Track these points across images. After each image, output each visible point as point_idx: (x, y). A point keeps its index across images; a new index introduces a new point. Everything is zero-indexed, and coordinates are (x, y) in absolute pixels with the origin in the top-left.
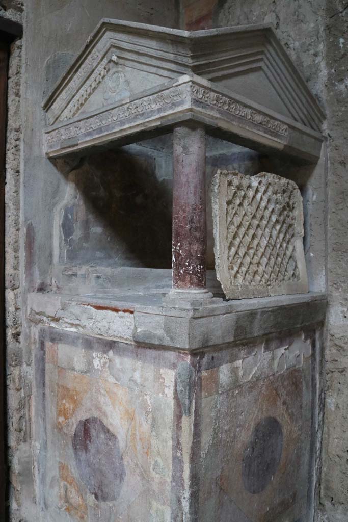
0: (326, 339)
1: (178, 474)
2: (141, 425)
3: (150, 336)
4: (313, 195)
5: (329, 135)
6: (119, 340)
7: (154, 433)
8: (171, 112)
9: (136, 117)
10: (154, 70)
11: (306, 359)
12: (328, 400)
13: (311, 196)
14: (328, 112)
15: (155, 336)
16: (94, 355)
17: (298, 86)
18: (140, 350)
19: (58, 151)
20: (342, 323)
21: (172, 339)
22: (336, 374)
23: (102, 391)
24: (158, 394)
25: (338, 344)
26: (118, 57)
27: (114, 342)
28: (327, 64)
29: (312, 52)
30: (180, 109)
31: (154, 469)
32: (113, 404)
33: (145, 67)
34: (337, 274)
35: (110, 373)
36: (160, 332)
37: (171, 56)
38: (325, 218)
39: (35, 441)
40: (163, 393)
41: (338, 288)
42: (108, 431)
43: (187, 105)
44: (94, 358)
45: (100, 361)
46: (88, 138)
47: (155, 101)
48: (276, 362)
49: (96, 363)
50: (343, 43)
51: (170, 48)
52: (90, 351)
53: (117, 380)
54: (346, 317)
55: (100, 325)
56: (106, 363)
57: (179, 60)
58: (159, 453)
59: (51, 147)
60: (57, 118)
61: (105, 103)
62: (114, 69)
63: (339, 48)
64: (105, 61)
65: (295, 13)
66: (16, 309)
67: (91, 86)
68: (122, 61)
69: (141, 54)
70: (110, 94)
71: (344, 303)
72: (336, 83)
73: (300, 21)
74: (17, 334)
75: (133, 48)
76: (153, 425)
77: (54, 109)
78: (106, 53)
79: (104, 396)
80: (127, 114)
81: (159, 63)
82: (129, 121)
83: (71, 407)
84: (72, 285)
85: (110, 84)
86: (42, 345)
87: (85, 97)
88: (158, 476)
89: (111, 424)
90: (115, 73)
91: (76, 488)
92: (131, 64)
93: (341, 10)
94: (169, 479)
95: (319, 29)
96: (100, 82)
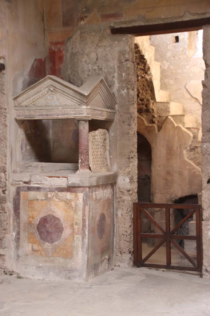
0: (117, 189)
2: (70, 212)
3: (74, 184)
4: (112, 133)
5: (118, 110)
7: (75, 214)
8: (79, 116)
9: (64, 114)
10: (70, 99)
11: (111, 196)
12: (118, 213)
13: (111, 134)
14: (118, 101)
17: (109, 95)
19: (22, 118)
20: (123, 182)
21: (82, 184)
22: (121, 202)
23: (52, 205)
24: (76, 201)
25: (122, 191)
26: (53, 89)
28: (118, 81)
29: (112, 75)
30: (82, 115)
31: (75, 225)
32: (58, 208)
33: (66, 97)
34: (121, 164)
35: (56, 198)
37: (79, 98)
38: (116, 143)
39: (12, 232)
40: (79, 200)
41: (121, 170)
43: (85, 115)
44: (48, 194)
45: (51, 195)
47: (73, 111)
48: (104, 194)
49: (49, 196)
50: (124, 75)
51: (78, 95)
52: (46, 192)
53: (59, 200)
54: (124, 180)
55: (51, 183)
56: (54, 195)
57: (81, 99)
58: (77, 219)
59: (19, 116)
60: (19, 104)
61: (47, 104)
62: (51, 93)
63: (123, 77)
64: (47, 89)
65: (105, 57)
66: (6, 180)
67: (39, 96)
68: (55, 91)
69: (65, 92)
70: (49, 101)
71: (124, 175)
72: (121, 90)
73: (107, 61)
74: (5, 190)
75: (62, 89)
76: (75, 211)
77: (19, 100)
78: (48, 87)
79: (54, 206)
80: (60, 112)
81: (73, 98)
82: (61, 115)
83: (36, 214)
84: (29, 170)
85: (49, 98)
86: (18, 193)
87: (36, 99)
88: (77, 226)
89: (57, 215)
90: (51, 94)
91: (38, 244)
92: (59, 93)
93: (124, 61)
94: (81, 226)
95: (115, 67)
96: (44, 96)
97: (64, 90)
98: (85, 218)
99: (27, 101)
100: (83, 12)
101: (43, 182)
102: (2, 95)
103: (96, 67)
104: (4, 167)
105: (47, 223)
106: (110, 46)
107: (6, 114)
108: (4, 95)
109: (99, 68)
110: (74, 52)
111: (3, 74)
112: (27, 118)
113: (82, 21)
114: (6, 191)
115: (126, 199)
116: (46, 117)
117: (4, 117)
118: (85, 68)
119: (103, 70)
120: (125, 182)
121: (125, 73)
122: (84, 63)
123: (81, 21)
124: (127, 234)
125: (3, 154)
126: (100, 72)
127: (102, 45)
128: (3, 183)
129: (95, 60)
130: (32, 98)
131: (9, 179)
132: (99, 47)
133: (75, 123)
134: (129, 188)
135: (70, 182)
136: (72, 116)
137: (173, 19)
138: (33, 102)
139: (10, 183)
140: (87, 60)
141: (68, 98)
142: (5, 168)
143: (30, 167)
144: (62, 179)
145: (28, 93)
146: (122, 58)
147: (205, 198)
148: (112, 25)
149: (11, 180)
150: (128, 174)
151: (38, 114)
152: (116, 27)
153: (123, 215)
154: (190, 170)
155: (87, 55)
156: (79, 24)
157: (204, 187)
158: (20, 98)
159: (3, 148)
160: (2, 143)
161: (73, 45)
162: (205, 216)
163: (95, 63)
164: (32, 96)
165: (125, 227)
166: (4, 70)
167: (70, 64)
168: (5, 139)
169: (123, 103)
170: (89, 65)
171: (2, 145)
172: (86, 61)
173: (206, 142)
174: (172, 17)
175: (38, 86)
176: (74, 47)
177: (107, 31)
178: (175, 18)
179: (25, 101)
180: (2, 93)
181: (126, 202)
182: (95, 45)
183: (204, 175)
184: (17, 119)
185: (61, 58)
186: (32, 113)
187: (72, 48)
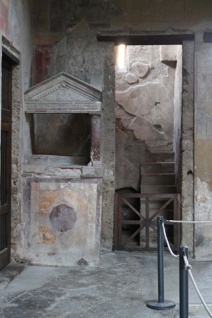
1: (98, 213)
2: (84, 202)
3: (89, 175)
6: (73, 178)
7: (89, 203)
8: (92, 110)
10: (83, 95)
15: (91, 175)
16: (61, 184)
18: (82, 180)
19: (34, 112)
20: (107, 175)
21: (97, 175)
22: (105, 193)
23: (65, 195)
24: (90, 191)
25: (105, 182)
26: (66, 85)
27: (71, 179)
30: (96, 110)
31: (89, 214)
32: (71, 198)
33: (78, 92)
35: (69, 189)
36: (93, 173)
37: (92, 94)
39: (23, 222)
40: (93, 191)
41: (106, 163)
42: (69, 207)
43: (99, 110)
44: (61, 185)
45: (64, 186)
46: (53, 111)
49: (62, 186)
51: (92, 91)
52: (59, 183)
53: (72, 190)
54: (108, 173)
55: (64, 174)
56: (67, 186)
57: (95, 95)
58: (91, 208)
59: (29, 110)
60: (30, 98)
61: (58, 99)
62: (63, 88)
63: (109, 79)
64: (59, 85)
65: (92, 60)
66: (18, 171)
67: (51, 91)
68: (68, 87)
69: (78, 88)
70: (60, 96)
71: (108, 168)
72: (107, 91)
73: (94, 64)
74: (16, 181)
75: (74, 85)
76: (89, 201)
77: (29, 95)
78: (60, 82)
79: (66, 196)
80: (74, 107)
81: (85, 93)
82: (74, 109)
83: (48, 204)
84: (37, 162)
85: (60, 93)
86: (29, 184)
87: (47, 94)
88: (91, 215)
89: (71, 205)
90: (63, 90)
91: (50, 232)
92: (72, 89)
93: (110, 66)
94: (95, 215)
95: (102, 70)
96: (55, 91)
97: (77, 86)
98: (98, 207)
99: (38, 95)
100: (72, 20)
101: (56, 173)
102: (16, 88)
103: (83, 70)
104: (16, 158)
105: (60, 213)
106: (97, 51)
107: (20, 107)
108: (18, 89)
109: (86, 70)
110: (60, 55)
111: (17, 69)
112: (38, 112)
113: (71, 27)
114: (17, 183)
115: (111, 190)
116: (58, 111)
117: (17, 110)
118: (71, 70)
119: (90, 72)
120: (109, 175)
121: (111, 76)
122: (71, 65)
123: (69, 28)
124: (110, 221)
125: (16, 146)
126: (87, 74)
127: (89, 50)
128: (15, 174)
129: (81, 63)
130: (43, 93)
131: (20, 170)
132: (86, 51)
133: (61, 120)
134: (113, 180)
135: (84, 174)
136: (85, 111)
137: (156, 32)
138: (44, 96)
139: (21, 174)
140: (74, 62)
141: (80, 93)
142: (18, 160)
143: (38, 159)
144: (75, 170)
145: (40, 88)
146: (108, 62)
147: (185, 188)
148: (99, 33)
149: (22, 172)
150: (112, 167)
151: (50, 108)
152: (103, 35)
153: (107, 204)
154: (125, 166)
155: (74, 58)
156: (67, 30)
157: (185, 178)
158: (31, 92)
159: (15, 140)
160: (15, 135)
161: (59, 48)
162: (185, 204)
163: (82, 66)
164: (44, 91)
165: (108, 216)
166: (19, 65)
167: (56, 65)
168: (19, 131)
169: (108, 102)
170: (76, 67)
171: (15, 137)
172: (72, 64)
173: (187, 139)
174: (155, 31)
175: (51, 81)
176: (60, 50)
177: (94, 38)
178: (159, 32)
179: (36, 95)
180: (16, 87)
181: (110, 193)
182: (83, 50)
183: (185, 168)
184: (27, 112)
185: (48, 60)
186: (44, 107)
187: (59, 51)
